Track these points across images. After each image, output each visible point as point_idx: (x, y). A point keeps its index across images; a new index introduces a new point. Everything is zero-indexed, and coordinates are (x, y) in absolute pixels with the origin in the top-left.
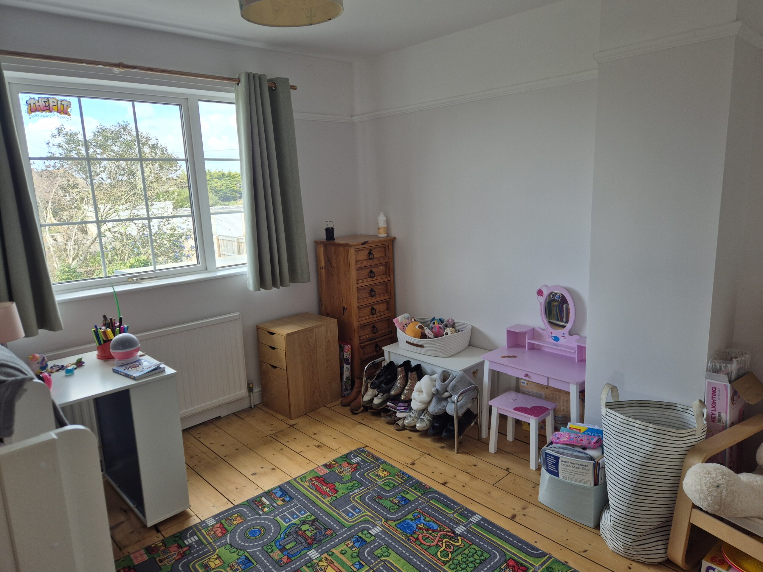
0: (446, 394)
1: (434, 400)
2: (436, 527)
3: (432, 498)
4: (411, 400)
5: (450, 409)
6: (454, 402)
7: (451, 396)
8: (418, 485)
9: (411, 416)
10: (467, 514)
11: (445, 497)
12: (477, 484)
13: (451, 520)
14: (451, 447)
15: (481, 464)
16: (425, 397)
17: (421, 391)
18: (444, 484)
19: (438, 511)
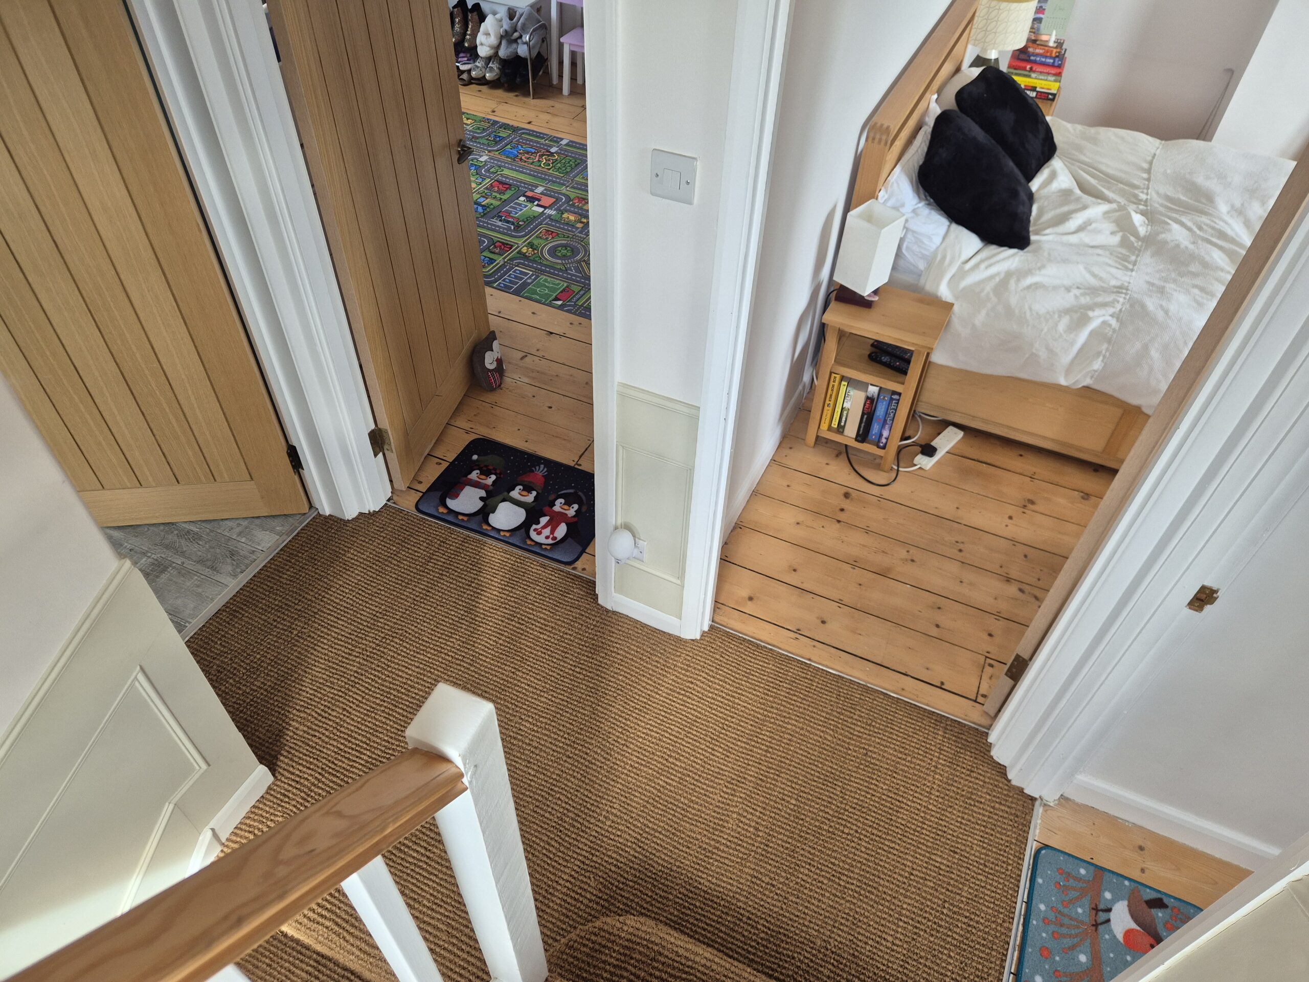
0: (516, 35)
1: (504, 43)
2: (533, 151)
3: (523, 133)
4: (476, 47)
5: (522, 51)
6: (526, 43)
7: (521, 37)
8: (506, 126)
9: (478, 67)
10: (557, 140)
11: (534, 131)
12: (556, 120)
13: (545, 145)
14: (526, 94)
15: (557, 105)
16: (493, 40)
17: (487, 34)
18: (529, 123)
19: (531, 141)
